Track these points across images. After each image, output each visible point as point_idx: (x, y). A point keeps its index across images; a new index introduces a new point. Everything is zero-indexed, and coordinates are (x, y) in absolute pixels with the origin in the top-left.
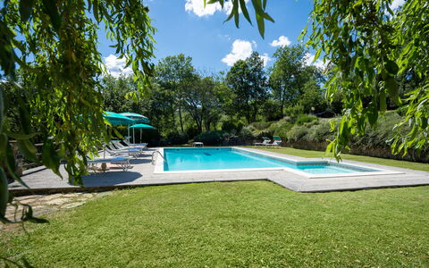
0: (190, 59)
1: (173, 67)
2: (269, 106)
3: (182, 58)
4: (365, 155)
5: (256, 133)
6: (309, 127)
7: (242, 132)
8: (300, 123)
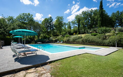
0: (32, 15)
1: (26, 17)
2: (54, 32)
3: (29, 15)
4: (86, 45)
5: (54, 39)
6: (69, 38)
7: (50, 39)
8: (67, 37)
